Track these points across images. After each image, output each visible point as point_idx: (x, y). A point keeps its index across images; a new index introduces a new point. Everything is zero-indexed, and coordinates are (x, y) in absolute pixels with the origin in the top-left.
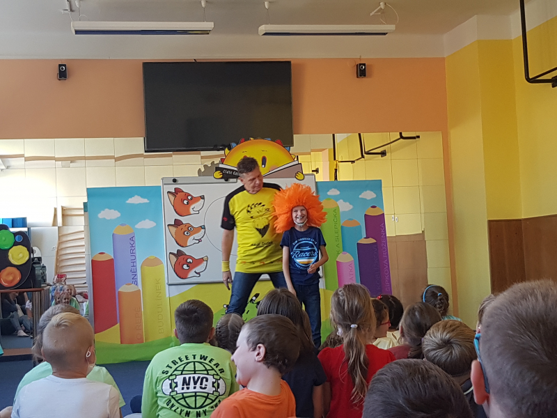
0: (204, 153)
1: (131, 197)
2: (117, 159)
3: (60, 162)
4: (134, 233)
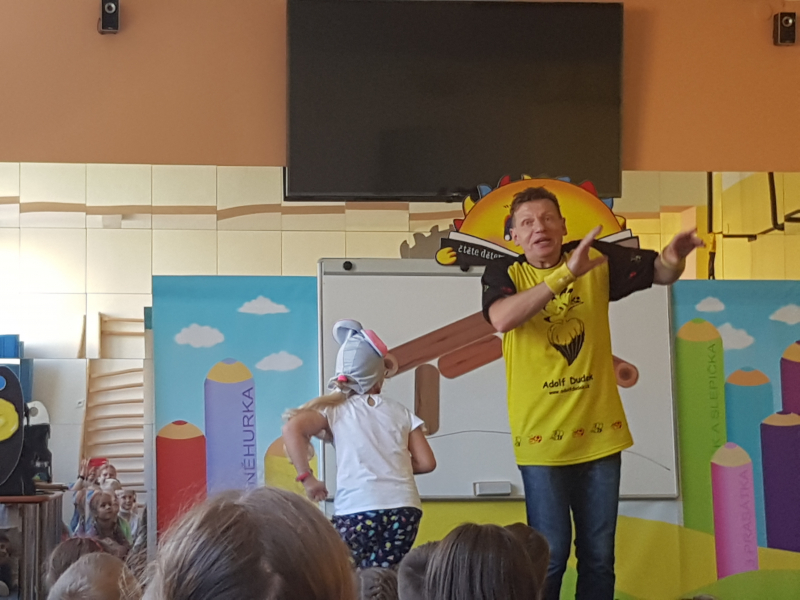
1: (249, 300)
2: (223, 215)
3: (100, 217)
4: (252, 381)
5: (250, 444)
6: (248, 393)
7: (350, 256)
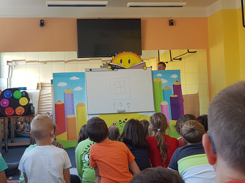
0: (103, 59)
4: (73, 92)
5: (73, 105)
6: (72, 95)
7: (91, 68)
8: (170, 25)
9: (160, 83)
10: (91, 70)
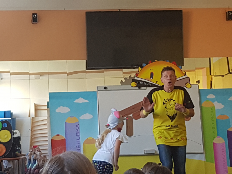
0: (124, 70)
1: (77, 99)
2: (69, 74)
3: (34, 76)
4: (79, 122)
6: (77, 126)
7: (106, 85)
8: (227, 20)
9: (213, 108)
10: (105, 88)
